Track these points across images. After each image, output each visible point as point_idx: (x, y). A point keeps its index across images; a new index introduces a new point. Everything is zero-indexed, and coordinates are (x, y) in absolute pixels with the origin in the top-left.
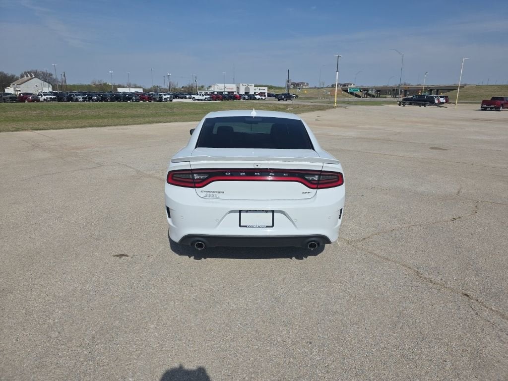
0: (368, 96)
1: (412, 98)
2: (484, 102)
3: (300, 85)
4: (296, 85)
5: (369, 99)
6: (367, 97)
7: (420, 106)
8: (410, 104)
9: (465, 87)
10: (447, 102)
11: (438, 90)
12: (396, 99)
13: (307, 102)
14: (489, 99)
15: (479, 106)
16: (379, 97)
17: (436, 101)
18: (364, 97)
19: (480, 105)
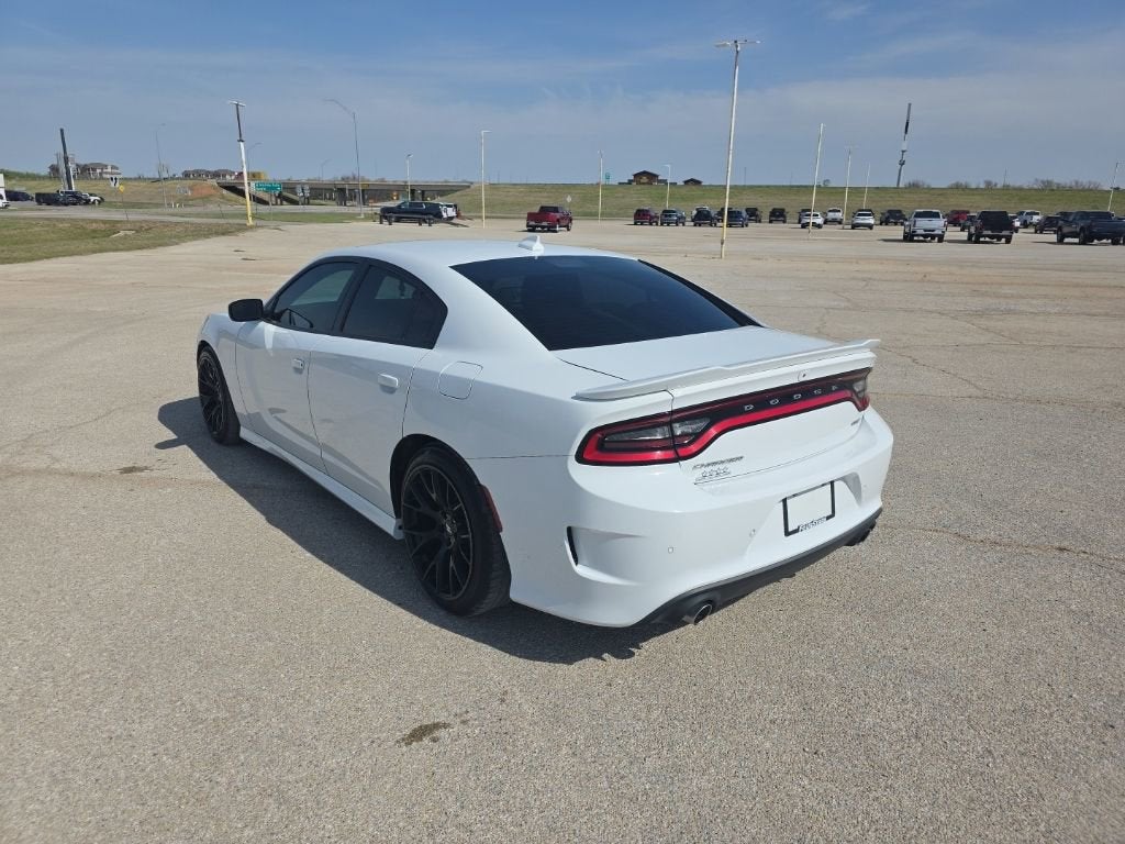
0: (284, 203)
1: (399, 206)
2: (531, 216)
3: (94, 170)
4: (85, 171)
5: (287, 207)
6: (282, 204)
7: (420, 225)
8: (398, 220)
9: (472, 187)
10: (458, 216)
11: (423, 192)
12: (366, 210)
13: (158, 214)
14: (536, 209)
15: (523, 224)
16: (308, 204)
17: (445, 215)
18: (276, 204)
19: (524, 222)
